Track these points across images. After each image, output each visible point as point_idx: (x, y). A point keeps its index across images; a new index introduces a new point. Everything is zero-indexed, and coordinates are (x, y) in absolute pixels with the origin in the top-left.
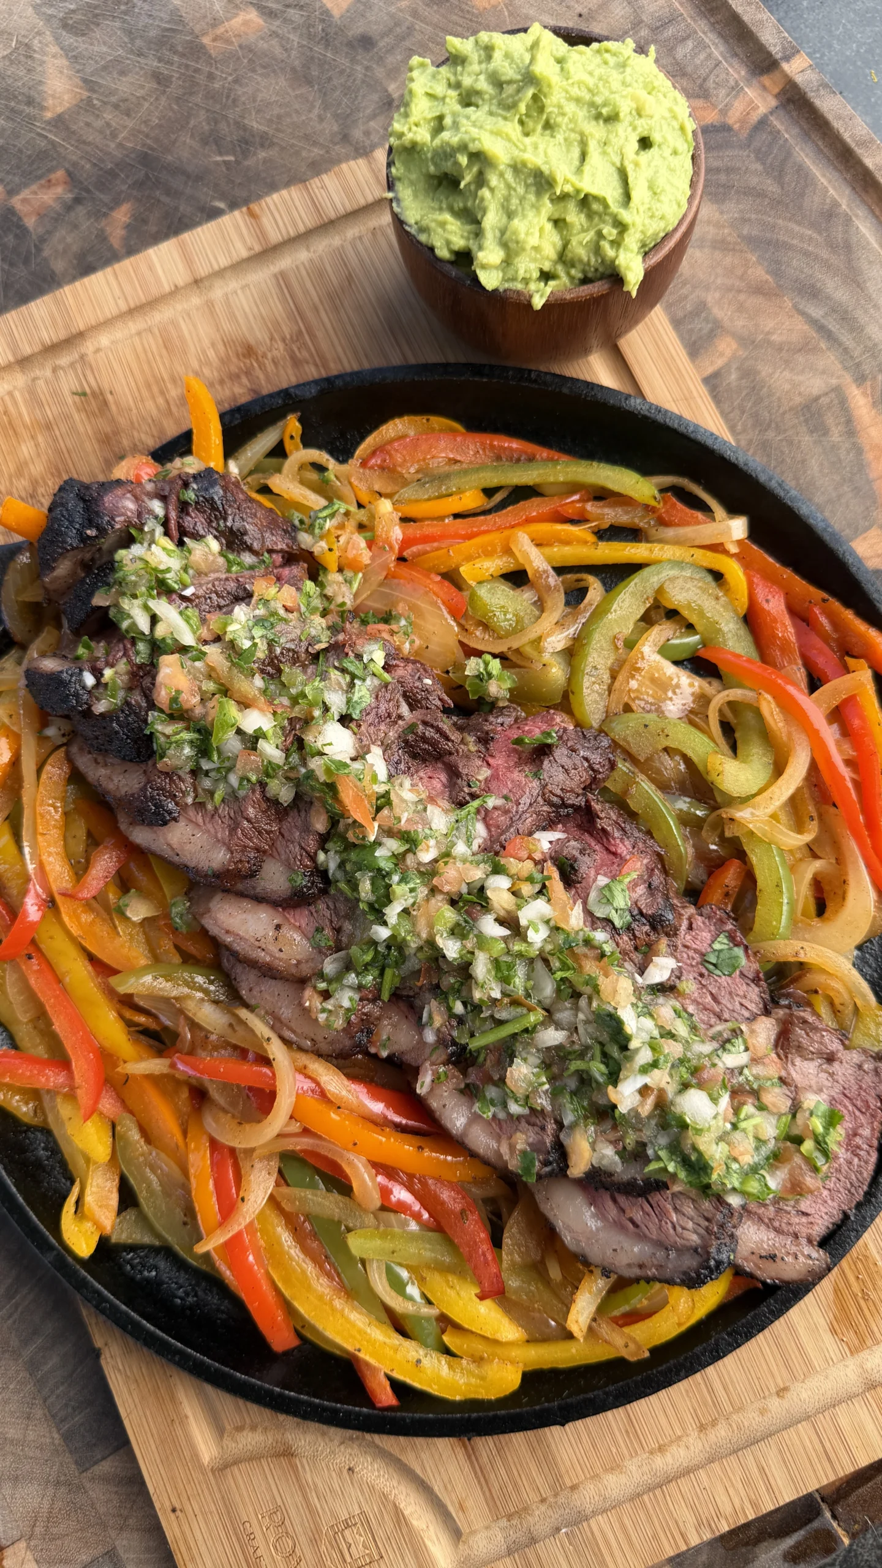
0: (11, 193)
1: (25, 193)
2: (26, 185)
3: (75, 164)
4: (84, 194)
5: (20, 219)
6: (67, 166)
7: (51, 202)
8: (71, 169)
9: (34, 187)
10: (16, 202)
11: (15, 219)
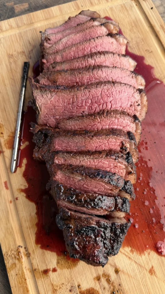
0: (15, 4)
1: (18, 5)
2: (19, 4)
3: (31, 3)
4: (30, 9)
5: (14, 10)
6: (29, 2)
7: (22, 9)
8: (30, 3)
9: (20, 5)
10: (15, 6)
11: (13, 10)
